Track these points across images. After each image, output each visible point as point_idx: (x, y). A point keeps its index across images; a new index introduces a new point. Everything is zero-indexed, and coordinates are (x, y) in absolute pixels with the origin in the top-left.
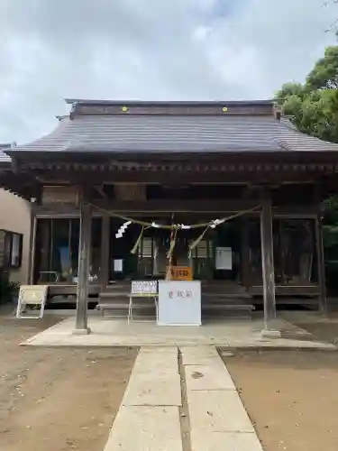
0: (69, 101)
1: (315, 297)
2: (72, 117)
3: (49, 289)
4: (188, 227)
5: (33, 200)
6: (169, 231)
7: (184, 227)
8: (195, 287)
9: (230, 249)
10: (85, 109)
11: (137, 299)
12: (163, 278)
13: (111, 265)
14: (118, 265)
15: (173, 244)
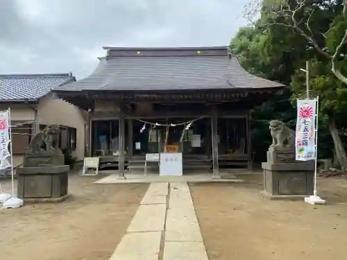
0: (105, 48)
1: (247, 161)
2: (108, 58)
3: (100, 159)
4: (174, 125)
5: (90, 110)
6: (165, 128)
7: (172, 125)
8: (179, 156)
9: (199, 135)
10: (115, 53)
11: (149, 163)
12: (162, 151)
13: (134, 146)
14: (138, 146)
15: (167, 133)
